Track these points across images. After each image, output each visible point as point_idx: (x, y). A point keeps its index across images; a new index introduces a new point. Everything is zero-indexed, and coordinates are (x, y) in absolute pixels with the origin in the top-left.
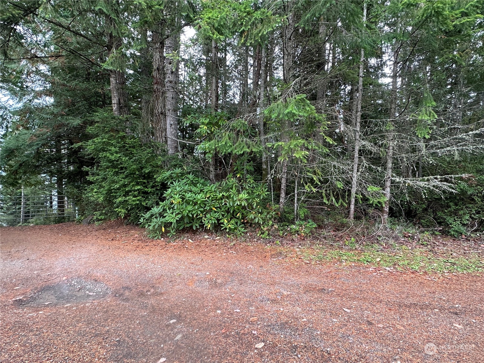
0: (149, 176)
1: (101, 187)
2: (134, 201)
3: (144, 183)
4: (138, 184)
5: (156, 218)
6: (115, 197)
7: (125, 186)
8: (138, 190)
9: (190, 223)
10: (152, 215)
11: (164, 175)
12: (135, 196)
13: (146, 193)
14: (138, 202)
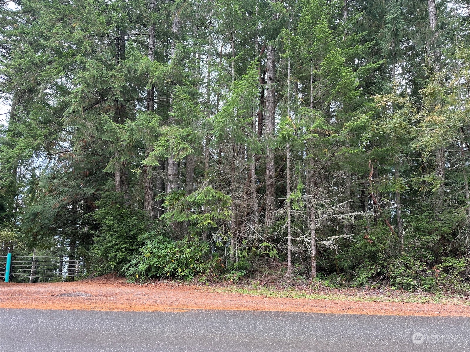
0: (134, 237)
1: (101, 245)
2: (121, 256)
3: (131, 242)
4: (126, 243)
5: (133, 267)
6: (109, 253)
7: (117, 244)
8: (125, 247)
9: (156, 271)
10: (131, 265)
11: (143, 236)
12: (123, 253)
13: (131, 250)
14: (123, 257)
